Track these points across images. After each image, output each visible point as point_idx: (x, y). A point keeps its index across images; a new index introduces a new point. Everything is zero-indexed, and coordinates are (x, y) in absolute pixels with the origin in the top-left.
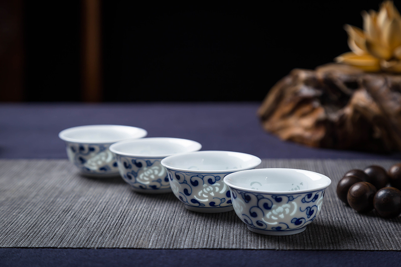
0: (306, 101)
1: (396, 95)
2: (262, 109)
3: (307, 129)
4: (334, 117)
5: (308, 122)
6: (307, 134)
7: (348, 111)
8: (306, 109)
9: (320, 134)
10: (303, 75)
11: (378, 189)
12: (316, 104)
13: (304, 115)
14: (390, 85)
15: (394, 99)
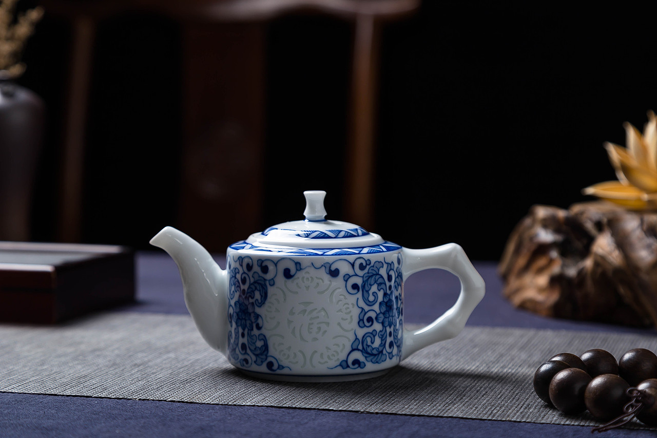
0: (542, 249)
1: (650, 240)
2: (502, 267)
3: (541, 290)
4: (572, 272)
5: (543, 280)
6: (540, 297)
7: (588, 263)
8: (542, 262)
9: (553, 297)
10: (542, 212)
11: (594, 376)
12: (554, 254)
13: (540, 271)
14: (645, 227)
15: (649, 247)
